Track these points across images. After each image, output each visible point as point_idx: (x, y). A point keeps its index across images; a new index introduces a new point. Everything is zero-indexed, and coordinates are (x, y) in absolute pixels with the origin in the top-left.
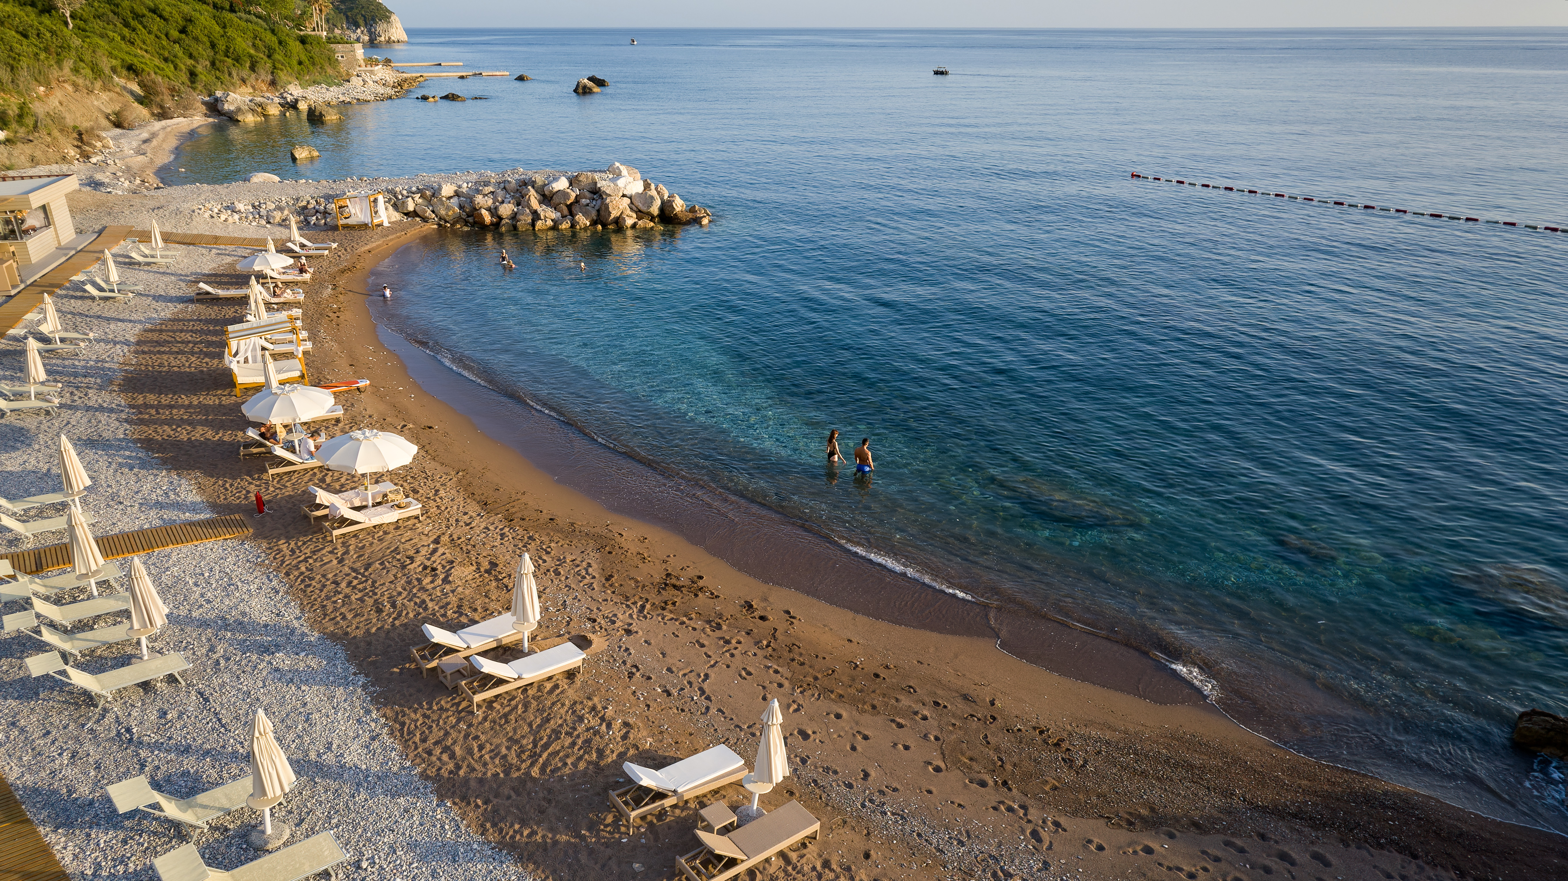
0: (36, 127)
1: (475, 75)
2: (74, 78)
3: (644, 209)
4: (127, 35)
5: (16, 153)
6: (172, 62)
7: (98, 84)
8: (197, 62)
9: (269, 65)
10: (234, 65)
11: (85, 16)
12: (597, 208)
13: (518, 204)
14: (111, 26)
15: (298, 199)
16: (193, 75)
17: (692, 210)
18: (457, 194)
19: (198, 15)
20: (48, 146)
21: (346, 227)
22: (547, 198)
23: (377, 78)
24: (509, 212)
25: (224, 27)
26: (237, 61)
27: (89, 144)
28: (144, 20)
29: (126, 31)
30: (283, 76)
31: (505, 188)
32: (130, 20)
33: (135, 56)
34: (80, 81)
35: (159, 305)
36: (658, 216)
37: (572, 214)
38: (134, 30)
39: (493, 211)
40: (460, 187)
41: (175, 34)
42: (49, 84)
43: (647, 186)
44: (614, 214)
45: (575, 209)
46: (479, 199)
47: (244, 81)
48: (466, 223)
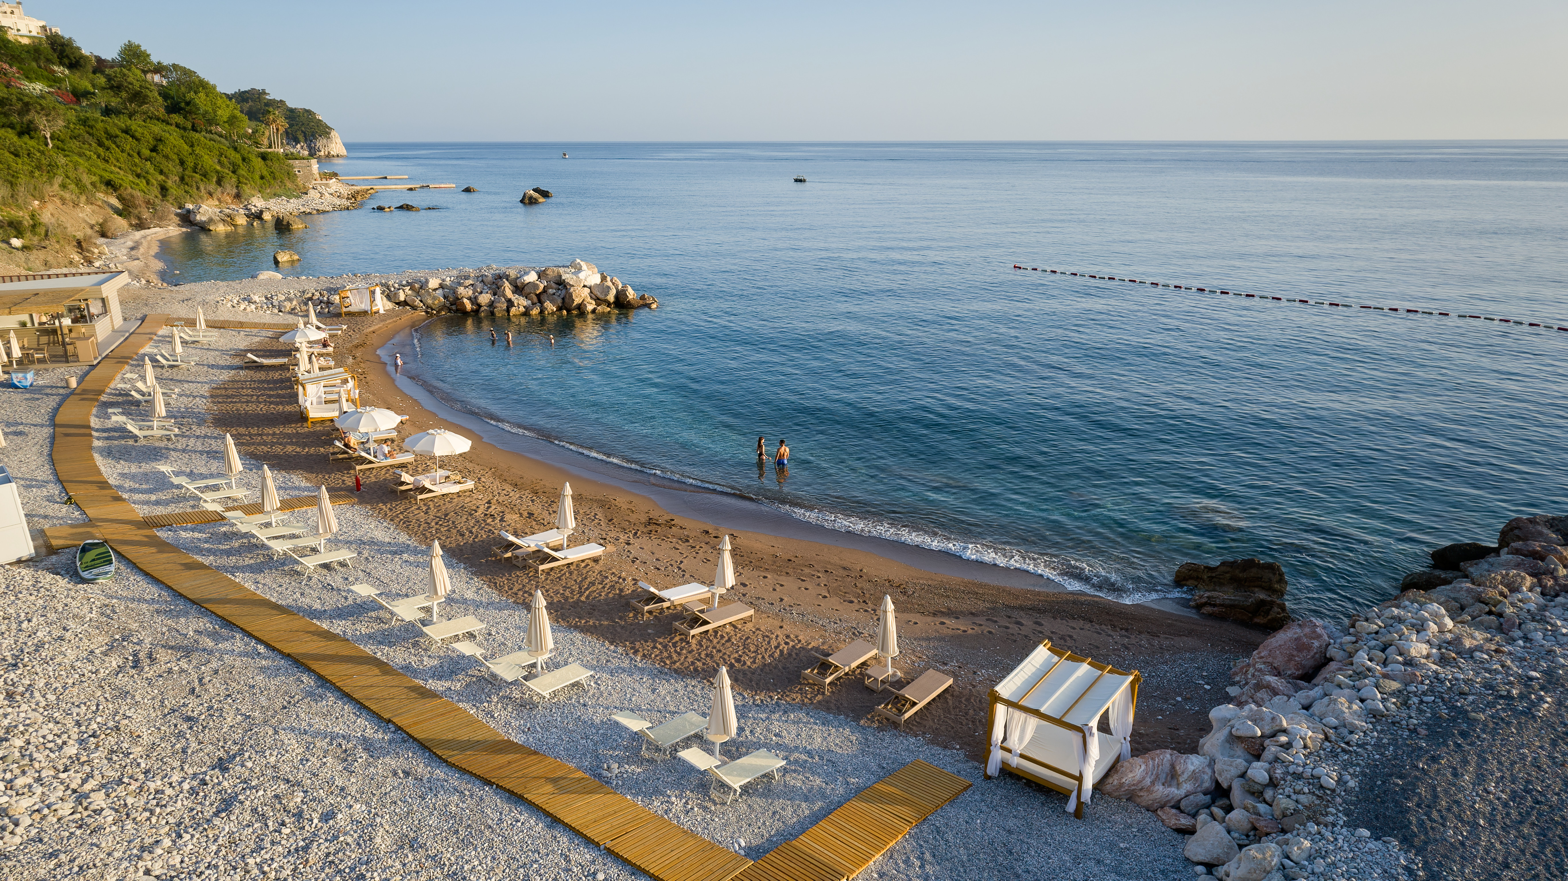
0: (46, 235)
1: (423, 187)
2: (62, 193)
3: (601, 297)
4: (102, 154)
5: (32, 258)
6: (144, 178)
7: (83, 198)
8: (167, 177)
9: (234, 179)
10: (202, 180)
11: (62, 137)
12: (562, 296)
13: (495, 294)
14: (87, 146)
15: (304, 292)
16: (164, 190)
17: (643, 298)
18: (442, 286)
19: (168, 135)
20: (57, 252)
21: (349, 314)
22: (519, 289)
23: (332, 191)
24: (487, 301)
25: (192, 146)
26: (205, 176)
27: (88, 251)
28: (118, 140)
29: (101, 150)
30: (247, 189)
31: (482, 281)
32: (104, 140)
33: (111, 173)
34: (67, 195)
35: (216, 372)
36: (614, 302)
37: (540, 302)
38: (108, 149)
39: (474, 300)
40: (443, 280)
41: (146, 152)
42: (43, 198)
43: (604, 278)
44: (577, 301)
45: (543, 298)
46: (461, 290)
47: (211, 194)
48: (450, 310)
